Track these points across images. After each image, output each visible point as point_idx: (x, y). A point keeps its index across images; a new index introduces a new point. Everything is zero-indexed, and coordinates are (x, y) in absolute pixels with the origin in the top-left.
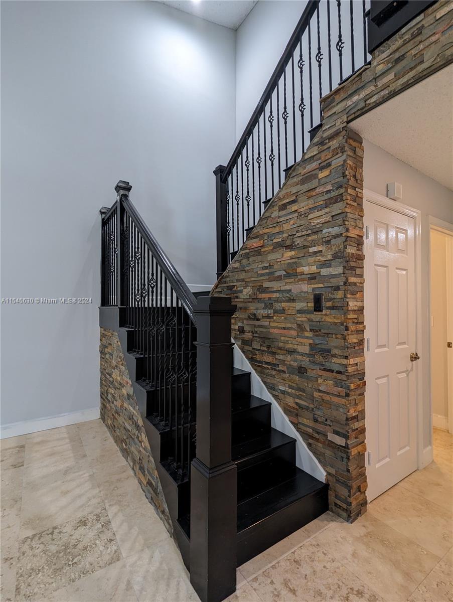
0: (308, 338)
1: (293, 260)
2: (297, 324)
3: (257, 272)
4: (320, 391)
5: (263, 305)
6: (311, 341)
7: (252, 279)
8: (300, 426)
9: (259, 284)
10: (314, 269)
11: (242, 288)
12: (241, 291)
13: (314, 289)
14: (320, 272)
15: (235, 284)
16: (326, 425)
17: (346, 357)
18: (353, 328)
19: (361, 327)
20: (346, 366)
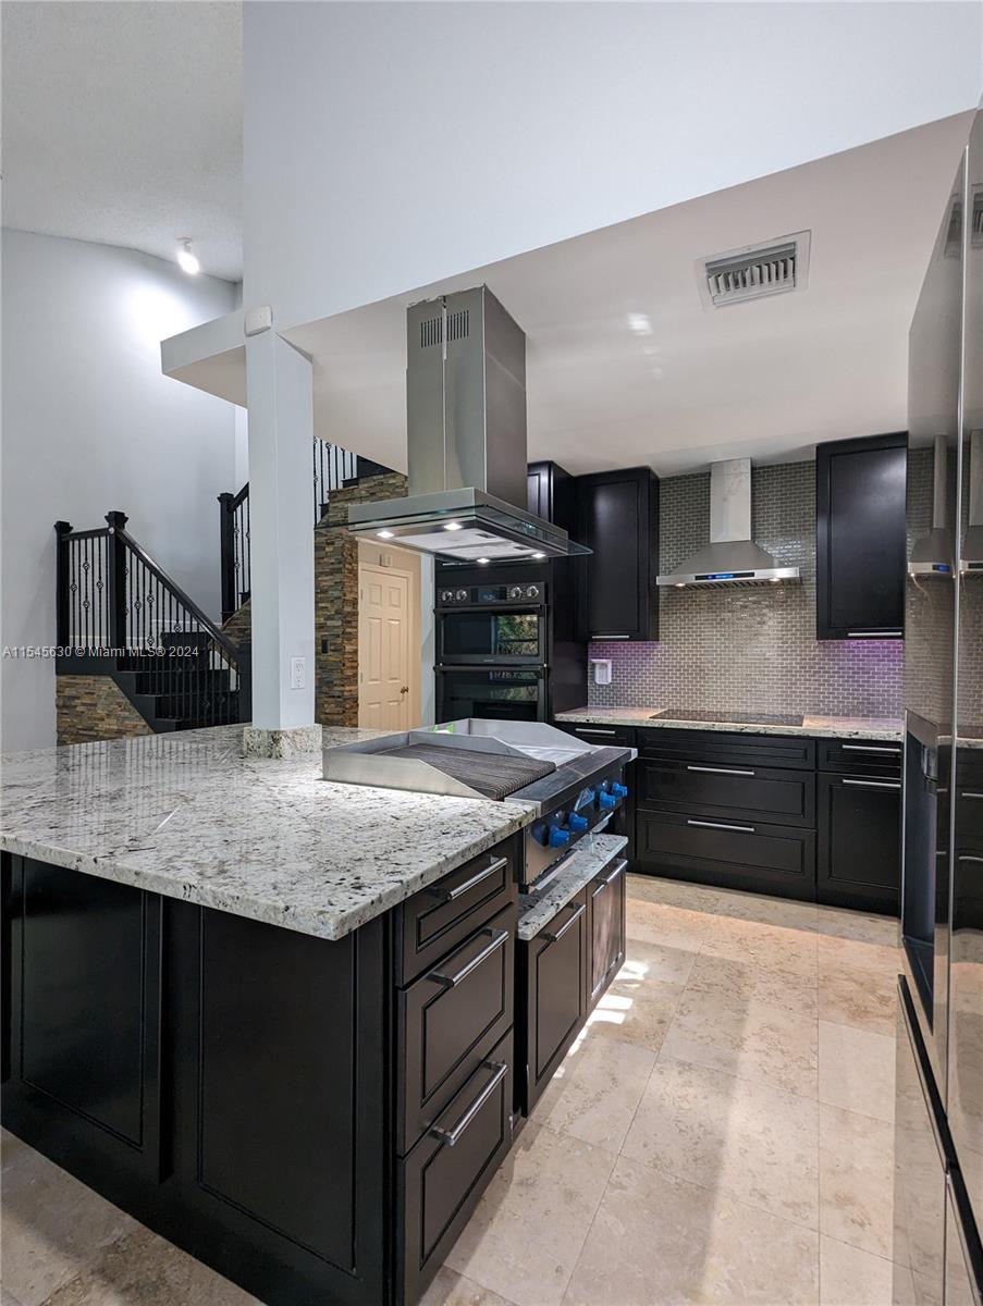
10: (322, 620)
13: (322, 636)
14: (326, 623)
17: (343, 686)
18: (348, 664)
19: (355, 664)
20: (343, 691)
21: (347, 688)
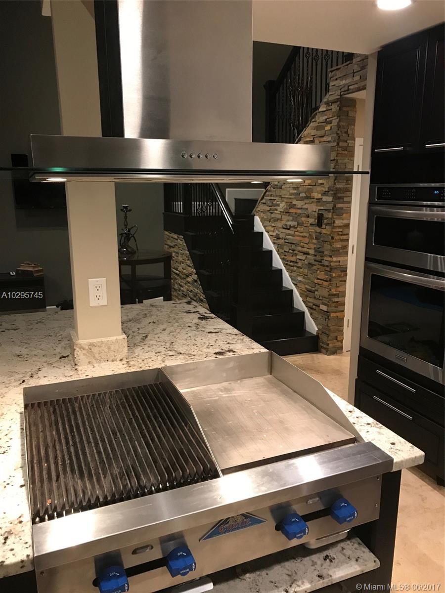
0: (314, 244)
1: (310, 187)
2: (310, 234)
3: (289, 191)
4: (318, 279)
5: (291, 218)
6: (315, 246)
7: (286, 197)
8: (307, 302)
9: (291, 201)
10: (319, 196)
11: (279, 203)
12: (278, 205)
13: (319, 210)
14: (322, 199)
15: (275, 198)
16: (320, 300)
17: (331, 256)
18: (337, 237)
19: (345, 237)
20: (330, 262)
21: (335, 259)
